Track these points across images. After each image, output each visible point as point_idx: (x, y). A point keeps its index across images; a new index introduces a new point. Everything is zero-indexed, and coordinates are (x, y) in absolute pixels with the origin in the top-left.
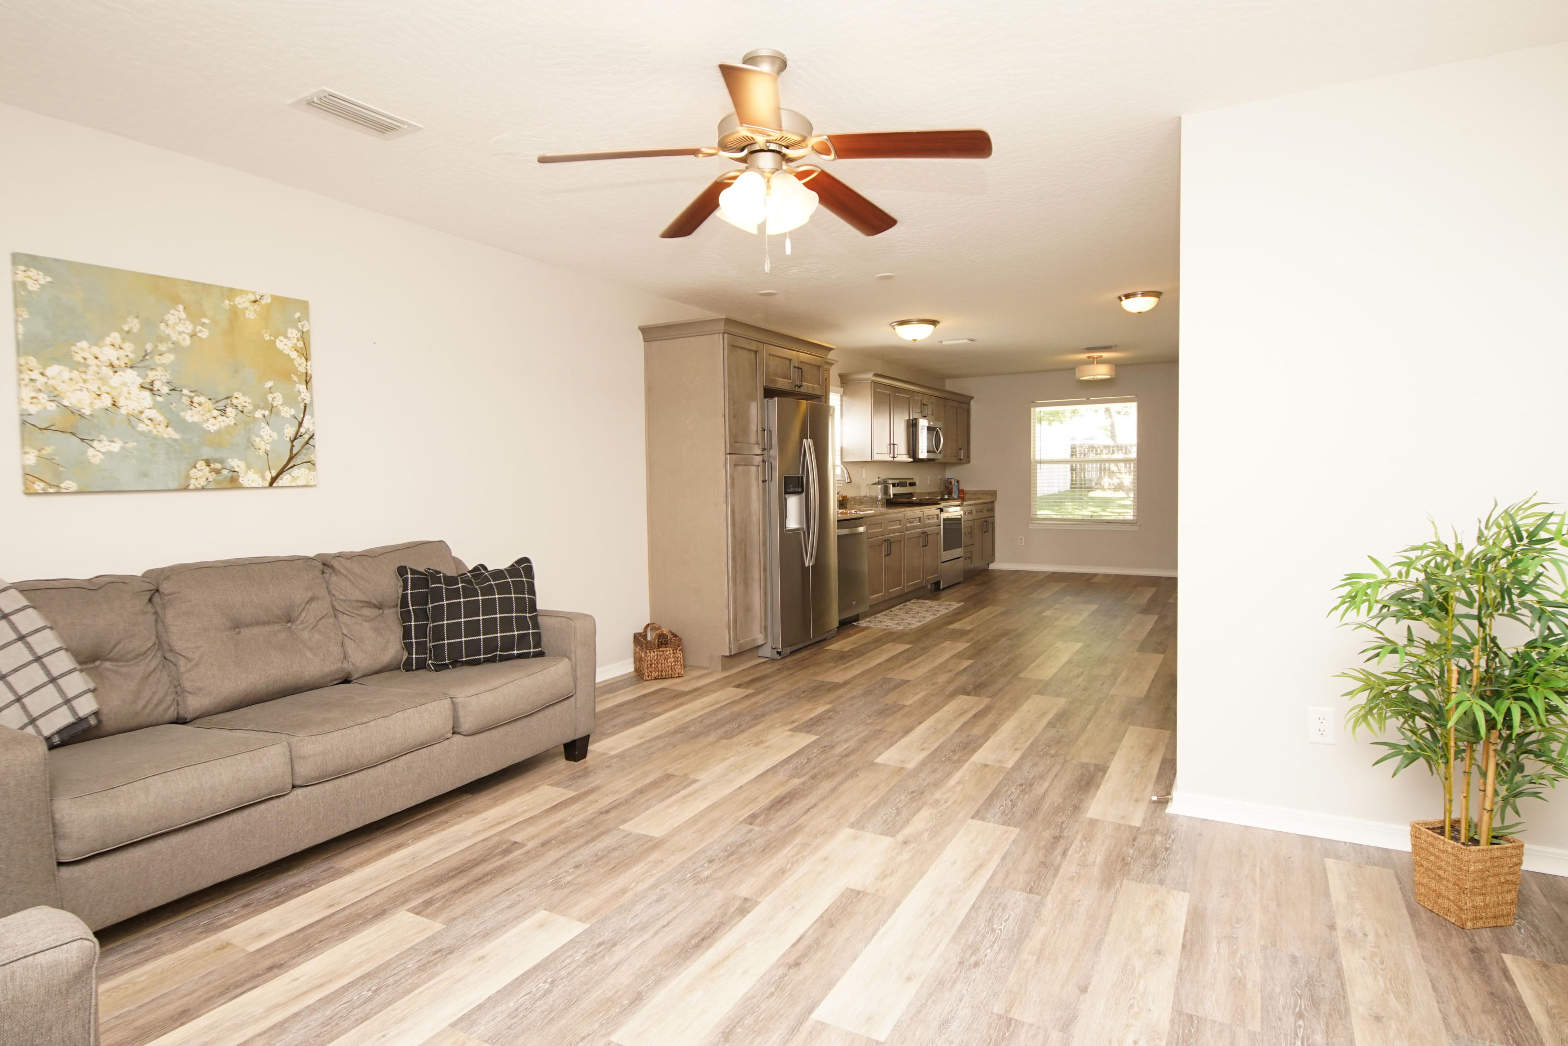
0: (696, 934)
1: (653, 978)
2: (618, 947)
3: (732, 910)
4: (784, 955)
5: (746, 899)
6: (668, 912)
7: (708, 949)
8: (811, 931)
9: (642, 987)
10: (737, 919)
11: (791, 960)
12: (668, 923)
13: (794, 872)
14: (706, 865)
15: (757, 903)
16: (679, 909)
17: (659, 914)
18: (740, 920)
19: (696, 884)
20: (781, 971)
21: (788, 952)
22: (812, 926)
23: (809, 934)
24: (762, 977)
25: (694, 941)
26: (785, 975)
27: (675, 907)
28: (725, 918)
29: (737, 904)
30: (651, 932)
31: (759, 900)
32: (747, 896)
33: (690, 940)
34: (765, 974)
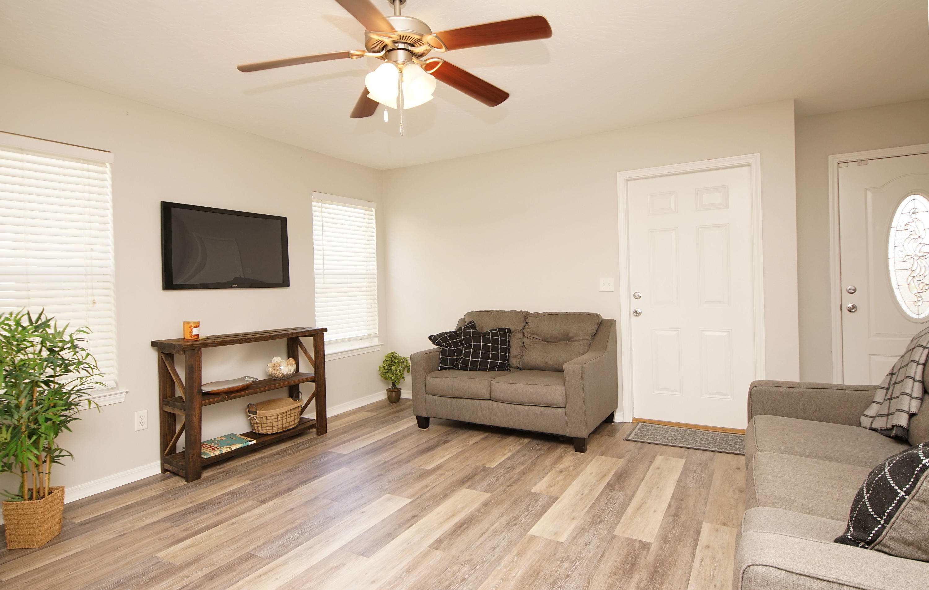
0: (465, 529)
1: (481, 511)
2: (506, 523)
3: (445, 542)
4: (419, 520)
5: (437, 549)
6: (485, 541)
7: (458, 522)
8: (402, 531)
9: (485, 508)
10: (443, 537)
11: (416, 518)
12: (482, 535)
13: (401, 570)
14: (467, 576)
15: (430, 546)
16: (478, 543)
17: (490, 540)
18: (441, 536)
19: (471, 560)
20: (422, 514)
21: (416, 522)
22: (400, 534)
23: (404, 530)
24: (431, 512)
25: (465, 526)
26: (420, 513)
27: (481, 544)
28: (450, 537)
29: (443, 546)
30: (490, 530)
31: (429, 548)
32: (436, 550)
33: (468, 526)
34: (429, 513)
